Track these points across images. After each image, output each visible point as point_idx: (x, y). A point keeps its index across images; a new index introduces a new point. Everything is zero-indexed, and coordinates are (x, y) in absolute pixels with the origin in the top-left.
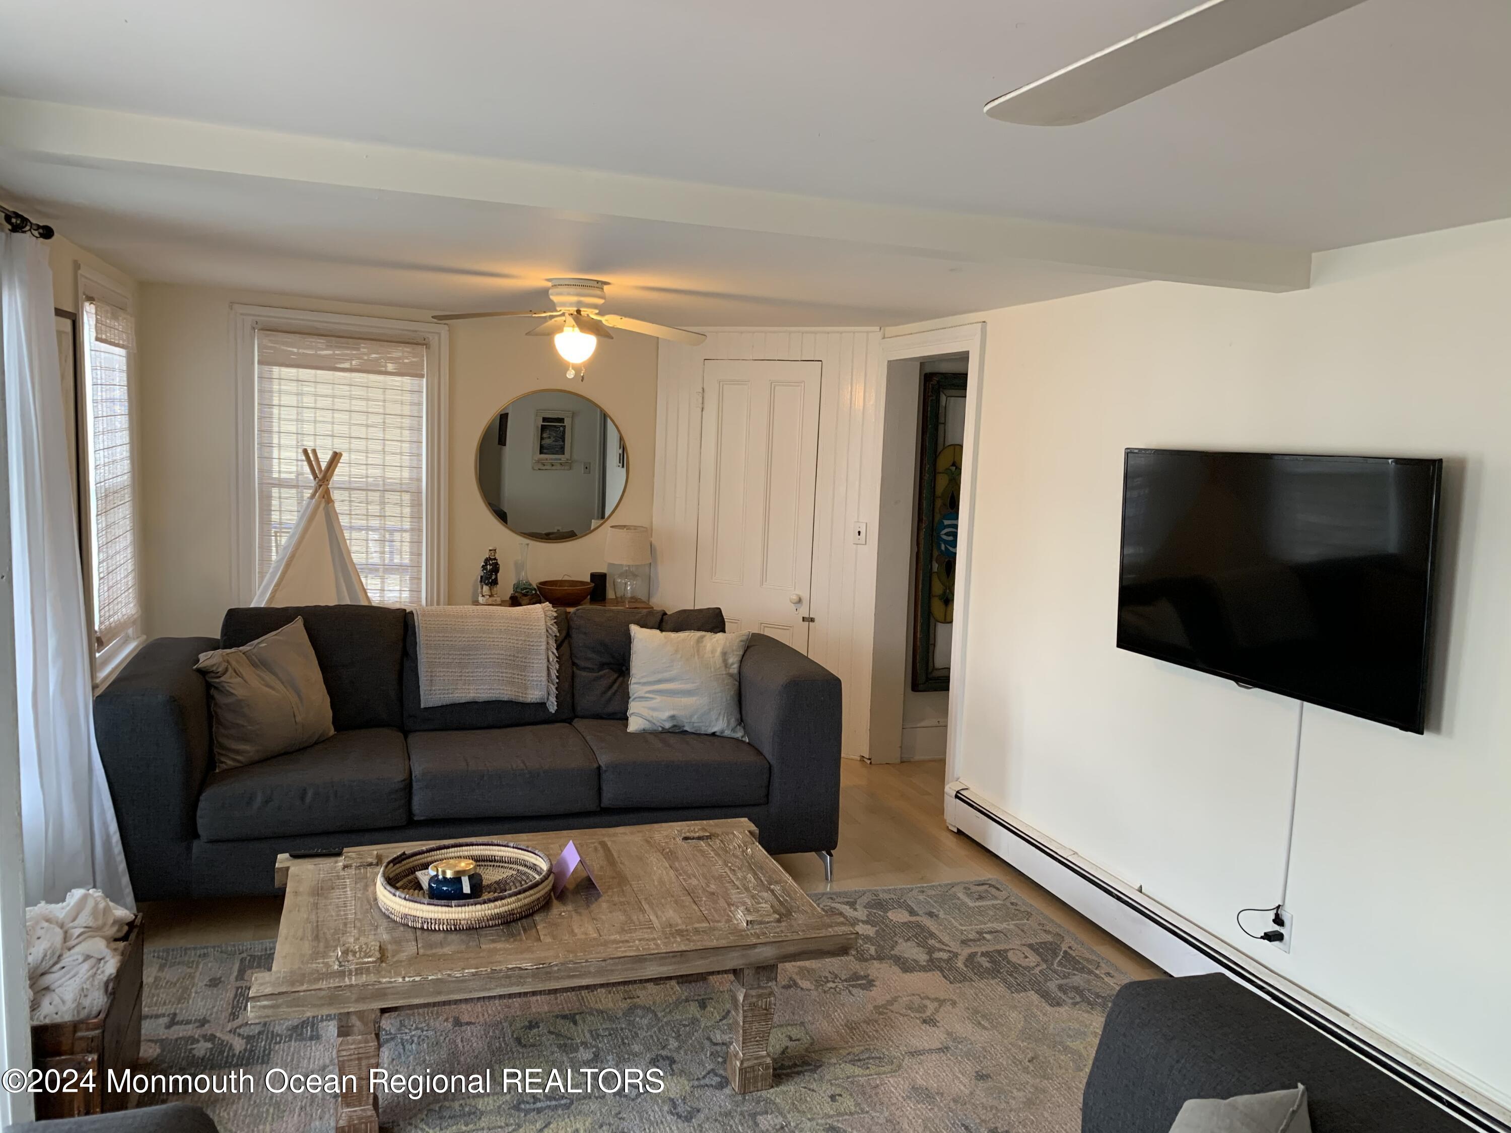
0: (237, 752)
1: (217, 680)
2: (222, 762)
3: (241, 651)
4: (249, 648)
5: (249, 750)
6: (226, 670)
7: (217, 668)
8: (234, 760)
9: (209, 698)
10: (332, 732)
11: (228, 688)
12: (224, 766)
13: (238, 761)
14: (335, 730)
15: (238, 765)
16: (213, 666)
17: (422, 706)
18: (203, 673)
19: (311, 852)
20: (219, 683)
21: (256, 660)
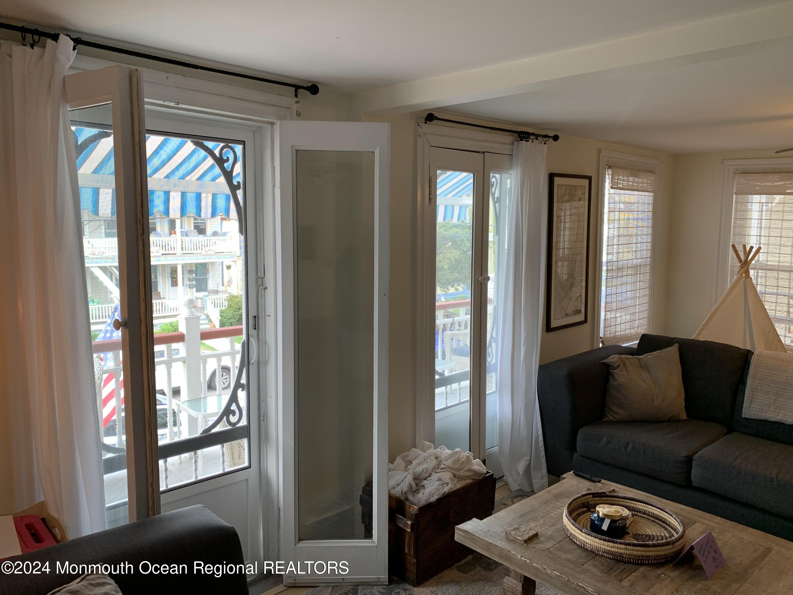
0: (616, 413)
1: (613, 371)
2: (607, 416)
3: (637, 358)
4: (643, 357)
5: (621, 413)
6: (618, 366)
7: (614, 364)
8: (614, 417)
9: (607, 381)
10: (684, 416)
11: (616, 376)
12: (607, 419)
13: (616, 418)
14: (687, 416)
15: (615, 420)
16: (612, 363)
17: (743, 416)
18: (607, 366)
19: (584, 475)
20: (613, 372)
21: (643, 365)
